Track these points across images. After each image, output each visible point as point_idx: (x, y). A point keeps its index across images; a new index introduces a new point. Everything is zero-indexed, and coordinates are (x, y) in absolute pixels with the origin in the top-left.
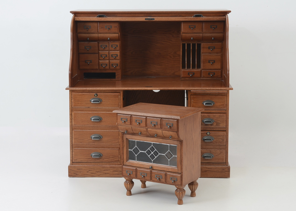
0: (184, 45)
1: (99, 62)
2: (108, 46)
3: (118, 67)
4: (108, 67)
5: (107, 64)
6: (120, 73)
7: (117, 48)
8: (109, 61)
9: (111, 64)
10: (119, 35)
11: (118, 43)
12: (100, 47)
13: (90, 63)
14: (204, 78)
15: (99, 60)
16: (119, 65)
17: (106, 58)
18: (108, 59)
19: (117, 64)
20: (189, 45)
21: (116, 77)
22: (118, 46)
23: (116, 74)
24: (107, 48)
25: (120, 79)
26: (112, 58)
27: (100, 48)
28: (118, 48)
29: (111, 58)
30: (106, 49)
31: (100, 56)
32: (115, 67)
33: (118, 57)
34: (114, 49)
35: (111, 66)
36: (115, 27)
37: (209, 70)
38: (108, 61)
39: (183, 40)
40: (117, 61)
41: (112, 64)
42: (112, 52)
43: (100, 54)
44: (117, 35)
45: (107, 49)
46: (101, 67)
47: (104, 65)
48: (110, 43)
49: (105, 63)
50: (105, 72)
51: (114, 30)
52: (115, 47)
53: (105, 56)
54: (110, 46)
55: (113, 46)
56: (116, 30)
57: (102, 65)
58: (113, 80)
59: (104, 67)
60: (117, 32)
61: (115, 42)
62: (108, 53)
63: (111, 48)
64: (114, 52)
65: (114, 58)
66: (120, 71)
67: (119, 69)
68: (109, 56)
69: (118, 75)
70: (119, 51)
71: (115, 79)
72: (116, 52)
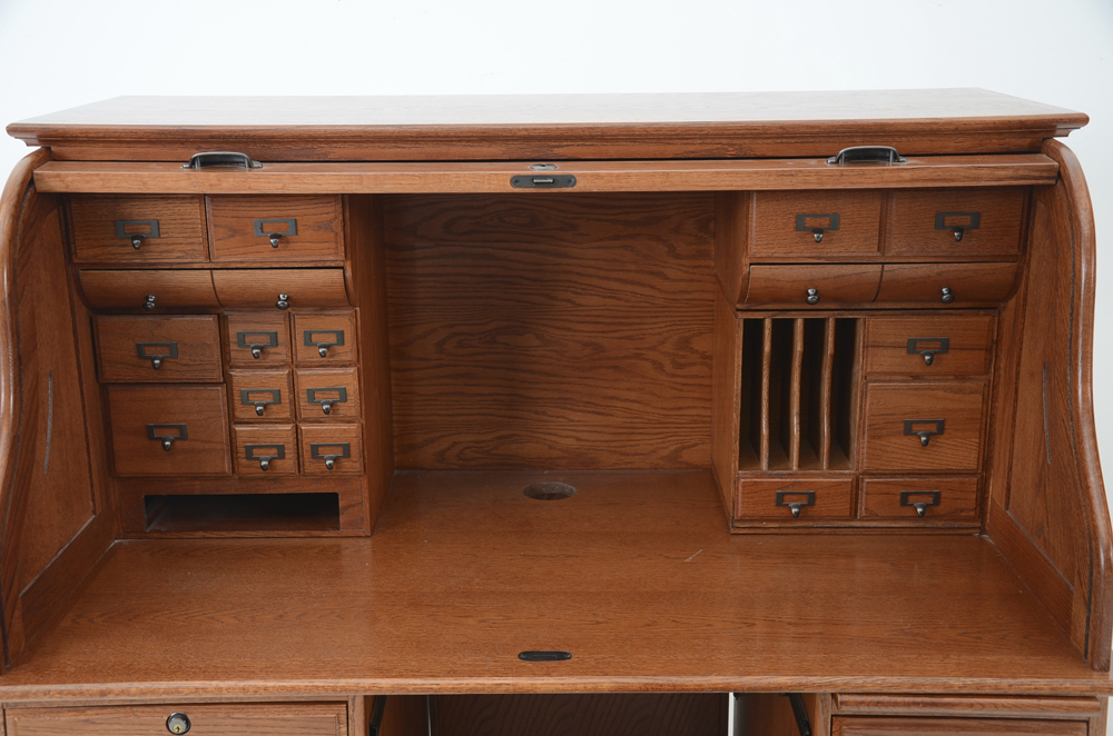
1: (232, 435)
2: (283, 337)
3: (353, 465)
4: (288, 464)
5: (281, 450)
6: (366, 495)
7: (339, 349)
8: (297, 430)
9: (306, 448)
10: (349, 274)
11: (343, 322)
12: (233, 347)
13: (178, 443)
15: (233, 420)
16: (355, 451)
17: (275, 408)
18: (287, 415)
19: (346, 448)
21: (342, 519)
22: (348, 337)
23: (341, 504)
24: (279, 349)
25: (366, 529)
26: (314, 412)
27: (236, 353)
28: (347, 352)
29: (307, 410)
30: (271, 357)
31: (237, 398)
32: (330, 467)
33: (351, 407)
34: (323, 355)
35: (307, 455)
36: (318, 227)
37: (903, 475)
38: (288, 427)
39: (751, 298)
40: (344, 427)
41: (315, 449)
42: (312, 378)
43: (236, 389)
44: (337, 274)
45: (281, 353)
46: (244, 461)
47: (262, 451)
48: (297, 321)
49: (268, 440)
50: (273, 492)
51: (313, 245)
52: (328, 347)
53: (268, 398)
54: (300, 339)
55: (313, 340)
56: (326, 245)
57: (254, 451)
58: (326, 534)
59: (264, 463)
60: (330, 258)
61: (326, 315)
62: (289, 384)
63: (303, 353)
64: (321, 375)
65: (327, 412)
66: (364, 482)
67: (360, 476)
68: (294, 402)
69: (353, 506)
70: (352, 370)
71: (338, 529)
72: (335, 374)
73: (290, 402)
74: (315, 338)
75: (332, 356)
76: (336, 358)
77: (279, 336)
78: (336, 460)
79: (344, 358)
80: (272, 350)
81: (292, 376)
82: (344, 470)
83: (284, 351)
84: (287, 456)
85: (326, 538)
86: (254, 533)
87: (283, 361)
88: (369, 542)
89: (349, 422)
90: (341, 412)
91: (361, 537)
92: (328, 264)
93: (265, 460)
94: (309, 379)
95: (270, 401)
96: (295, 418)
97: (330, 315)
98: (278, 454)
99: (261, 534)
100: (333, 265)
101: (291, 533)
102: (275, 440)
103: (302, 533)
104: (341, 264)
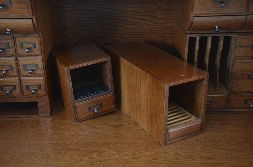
0: (192, 41)
3: (43, 92)
4: (17, 92)
5: (14, 87)
6: (48, 102)
7: (34, 50)
8: (20, 80)
9: (24, 86)
10: (35, 20)
11: (35, 40)
14: (238, 110)
16: (43, 87)
17: (10, 72)
18: (16, 74)
19: (39, 86)
20: (203, 41)
21: (39, 111)
22: (37, 44)
23: (39, 105)
24: (10, 50)
25: (49, 114)
26: (26, 73)
28: (37, 50)
29: (23, 72)
30: (7, 53)
32: (33, 93)
34: (27, 52)
35: (24, 89)
36: (20, 2)
37: (246, 93)
38: (17, 79)
39: (193, 28)
40: (38, 78)
41: (27, 87)
44: (30, 21)
45: (11, 51)
47: (7, 87)
48: (17, 39)
49: (9, 83)
50: (12, 102)
51: (19, 10)
52: (29, 49)
53: (7, 68)
54: (18, 46)
55: (24, 46)
56: (24, 9)
57: (4, 87)
58: (34, 116)
59: (8, 92)
60: (26, 15)
61: (28, 37)
62: (15, 63)
63: (20, 51)
64: (28, 59)
65: (31, 73)
66: (47, 98)
67: (45, 96)
68: (18, 69)
69: (44, 106)
70: (40, 57)
71: (38, 114)
72: (33, 59)
73: (17, 69)
74: (24, 45)
75: (32, 52)
76: (33, 53)
77: (10, 44)
78: (35, 90)
79: (36, 53)
80: (8, 50)
81: (16, 60)
82: (39, 94)
83: (13, 50)
84: (17, 89)
85: (34, 118)
86: (7, 116)
87: (12, 54)
88: (50, 118)
89: (40, 76)
90: (36, 73)
91: (47, 117)
92: (26, 17)
93: (8, 91)
94: (23, 61)
95: (8, 69)
96: (19, 75)
97: (29, 37)
98: (13, 88)
99: (9, 116)
100: (28, 17)
101: (21, 116)
102: (12, 83)
103: (25, 116)
104: (31, 17)
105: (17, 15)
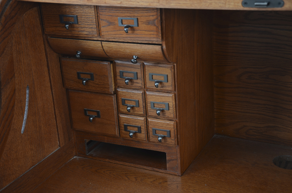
1: (118, 117)
2: (139, 75)
3: (171, 141)
6: (179, 156)
7: (166, 84)
8: (147, 120)
9: (151, 129)
10: (164, 47)
12: (118, 78)
13: (97, 119)
15: (119, 112)
16: (172, 134)
17: (136, 109)
18: (142, 113)
21: (168, 165)
22: (170, 78)
23: (167, 158)
24: (139, 81)
25: (179, 172)
26: (154, 114)
27: (120, 81)
28: (169, 85)
29: (152, 112)
30: (135, 84)
31: (120, 102)
33: (171, 113)
34: (157, 86)
35: (151, 133)
36: (148, 23)
38: (143, 119)
40: (168, 122)
41: (155, 131)
42: (153, 97)
43: (120, 98)
44: (158, 48)
45: (139, 83)
46: (123, 131)
47: (131, 128)
48: (146, 68)
49: (134, 123)
50: (137, 147)
51: (146, 33)
52: (160, 82)
53: (133, 104)
54: (147, 77)
55: (153, 78)
56: (152, 33)
57: (128, 127)
58: (161, 171)
59: (131, 134)
60: (155, 40)
61: (160, 66)
62: (143, 98)
63: (149, 84)
64: (157, 96)
65: (159, 114)
66: (178, 149)
67: (176, 147)
68: (145, 107)
69: (173, 160)
70: (171, 95)
71: (166, 169)
72: (163, 96)
73: (143, 107)
74: (154, 77)
75: (162, 87)
76: (164, 88)
77: (138, 74)
78: (164, 138)
79: (168, 89)
80: (135, 81)
81: (144, 94)
82: (167, 143)
83: (141, 82)
84: (142, 132)
85: (160, 173)
86: (129, 164)
87: (140, 87)
88: (180, 177)
89: (171, 120)
90: (166, 115)
91: (176, 175)
92: (154, 42)
93: (132, 132)
95: (134, 105)
96: (146, 114)
97: (161, 67)
98: (138, 130)
99: (132, 165)
100: (156, 43)
101: (145, 167)
102: (137, 124)
103: (150, 168)
104: (161, 43)
105: (144, 39)
